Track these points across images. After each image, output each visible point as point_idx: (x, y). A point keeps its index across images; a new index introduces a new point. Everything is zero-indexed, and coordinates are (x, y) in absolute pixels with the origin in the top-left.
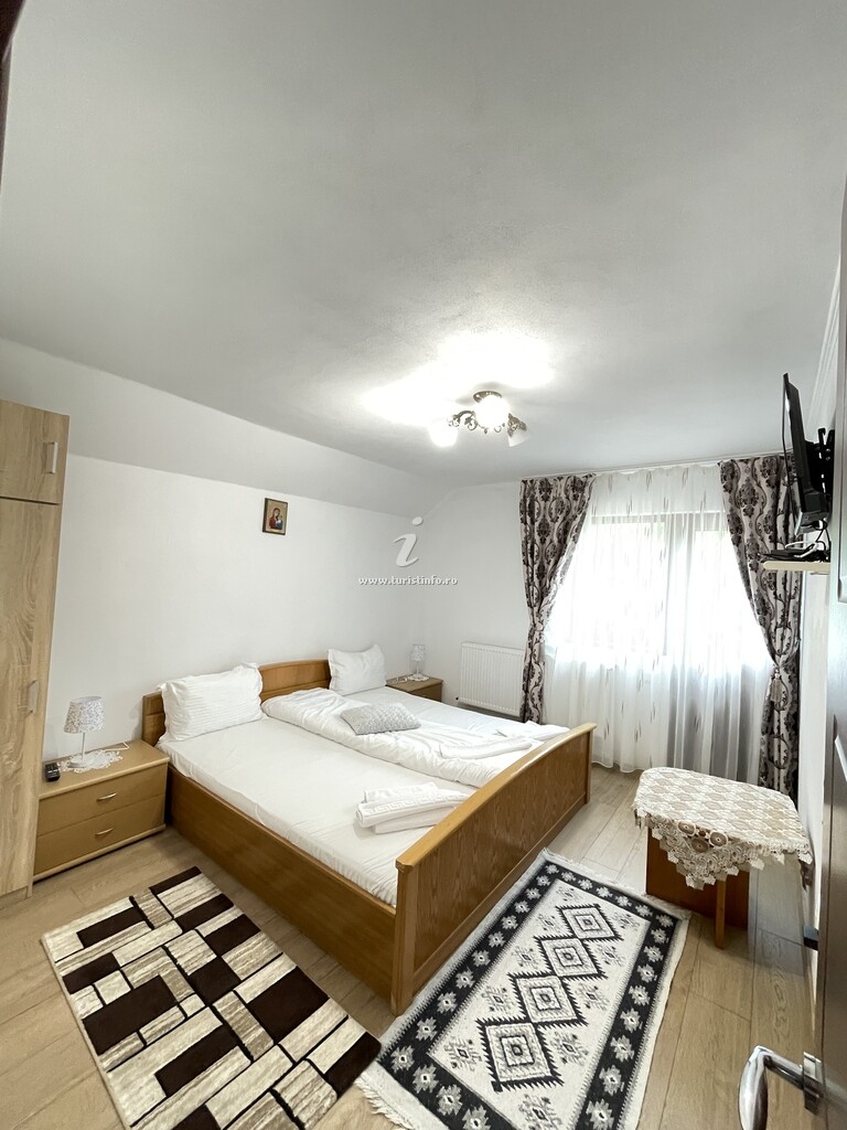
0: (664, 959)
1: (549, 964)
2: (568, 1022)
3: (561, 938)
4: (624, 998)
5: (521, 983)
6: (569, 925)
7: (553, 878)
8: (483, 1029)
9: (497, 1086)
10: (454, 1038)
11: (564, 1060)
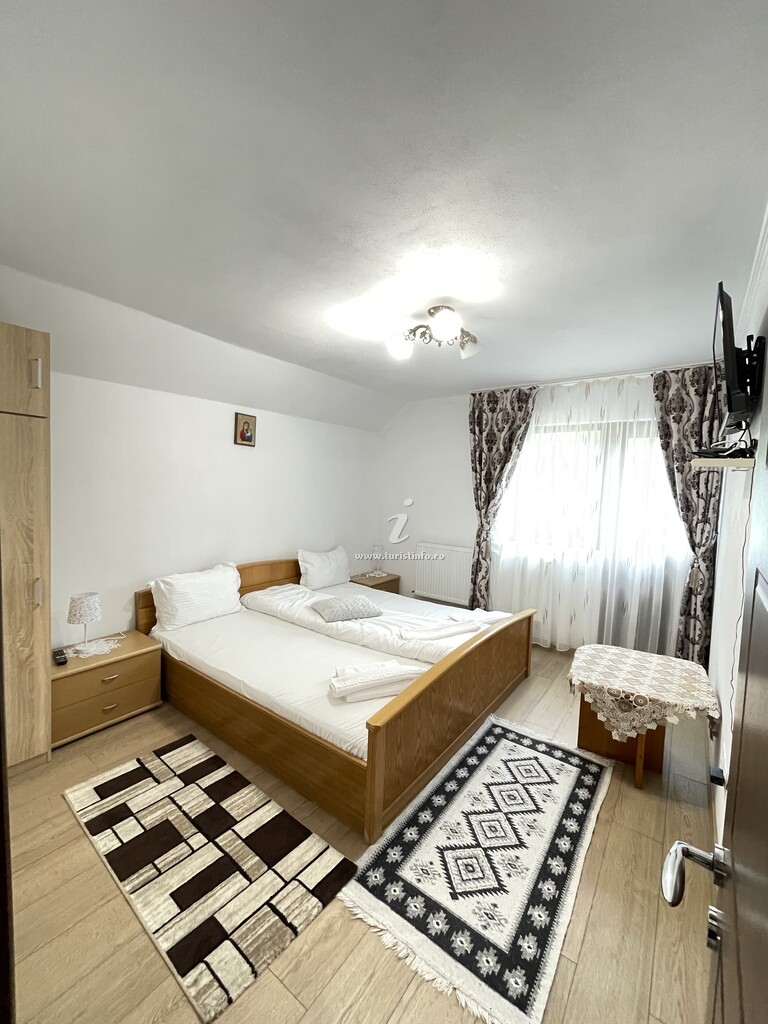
0: (592, 797)
1: (496, 803)
2: (512, 847)
3: (506, 783)
4: (558, 827)
5: (473, 818)
6: (512, 773)
7: (499, 737)
8: (442, 853)
9: (454, 896)
10: (417, 860)
11: (509, 875)
